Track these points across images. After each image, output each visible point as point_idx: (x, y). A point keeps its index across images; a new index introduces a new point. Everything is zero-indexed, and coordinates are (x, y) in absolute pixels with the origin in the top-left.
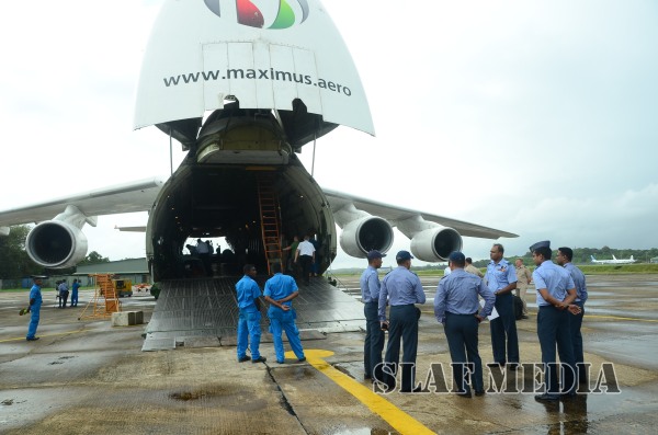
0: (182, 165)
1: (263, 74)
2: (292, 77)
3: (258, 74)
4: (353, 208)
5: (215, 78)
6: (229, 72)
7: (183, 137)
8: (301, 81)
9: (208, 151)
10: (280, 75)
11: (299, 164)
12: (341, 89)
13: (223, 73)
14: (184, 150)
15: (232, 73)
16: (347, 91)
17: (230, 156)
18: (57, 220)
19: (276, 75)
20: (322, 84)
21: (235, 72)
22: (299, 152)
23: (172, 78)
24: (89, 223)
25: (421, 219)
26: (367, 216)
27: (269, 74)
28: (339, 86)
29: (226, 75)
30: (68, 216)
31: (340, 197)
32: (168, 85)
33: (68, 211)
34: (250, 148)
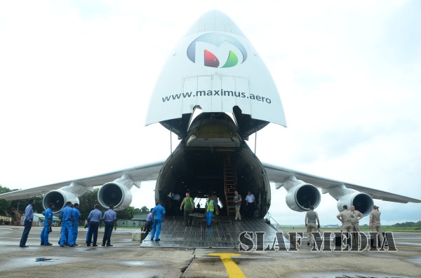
0: (177, 148)
1: (217, 93)
2: (234, 94)
3: (214, 93)
4: (295, 179)
5: (189, 96)
6: (197, 92)
7: (178, 131)
8: (239, 96)
9: (191, 139)
10: (227, 93)
11: (247, 147)
12: (264, 100)
13: (194, 93)
14: (179, 139)
15: (199, 93)
16: (268, 101)
17: (203, 142)
18: (115, 182)
19: (224, 93)
20: (252, 97)
21: (201, 92)
22: (247, 140)
23: (167, 97)
24: (136, 185)
25: (344, 187)
26: (302, 183)
27: (220, 93)
28: (263, 98)
29: (195, 94)
30: (122, 180)
31: (286, 171)
32: (164, 101)
33: (123, 177)
34: (214, 137)
